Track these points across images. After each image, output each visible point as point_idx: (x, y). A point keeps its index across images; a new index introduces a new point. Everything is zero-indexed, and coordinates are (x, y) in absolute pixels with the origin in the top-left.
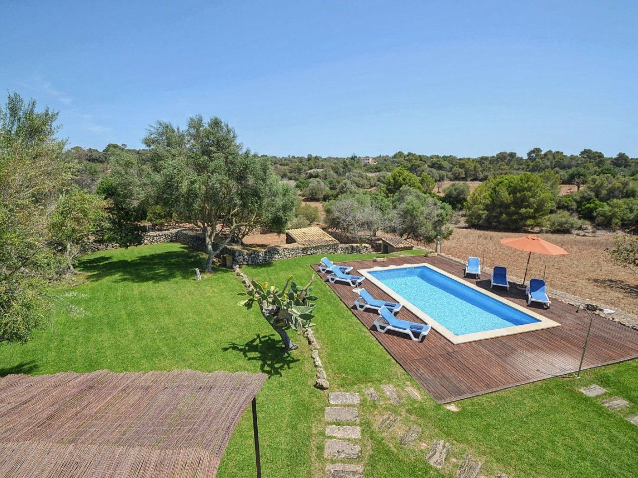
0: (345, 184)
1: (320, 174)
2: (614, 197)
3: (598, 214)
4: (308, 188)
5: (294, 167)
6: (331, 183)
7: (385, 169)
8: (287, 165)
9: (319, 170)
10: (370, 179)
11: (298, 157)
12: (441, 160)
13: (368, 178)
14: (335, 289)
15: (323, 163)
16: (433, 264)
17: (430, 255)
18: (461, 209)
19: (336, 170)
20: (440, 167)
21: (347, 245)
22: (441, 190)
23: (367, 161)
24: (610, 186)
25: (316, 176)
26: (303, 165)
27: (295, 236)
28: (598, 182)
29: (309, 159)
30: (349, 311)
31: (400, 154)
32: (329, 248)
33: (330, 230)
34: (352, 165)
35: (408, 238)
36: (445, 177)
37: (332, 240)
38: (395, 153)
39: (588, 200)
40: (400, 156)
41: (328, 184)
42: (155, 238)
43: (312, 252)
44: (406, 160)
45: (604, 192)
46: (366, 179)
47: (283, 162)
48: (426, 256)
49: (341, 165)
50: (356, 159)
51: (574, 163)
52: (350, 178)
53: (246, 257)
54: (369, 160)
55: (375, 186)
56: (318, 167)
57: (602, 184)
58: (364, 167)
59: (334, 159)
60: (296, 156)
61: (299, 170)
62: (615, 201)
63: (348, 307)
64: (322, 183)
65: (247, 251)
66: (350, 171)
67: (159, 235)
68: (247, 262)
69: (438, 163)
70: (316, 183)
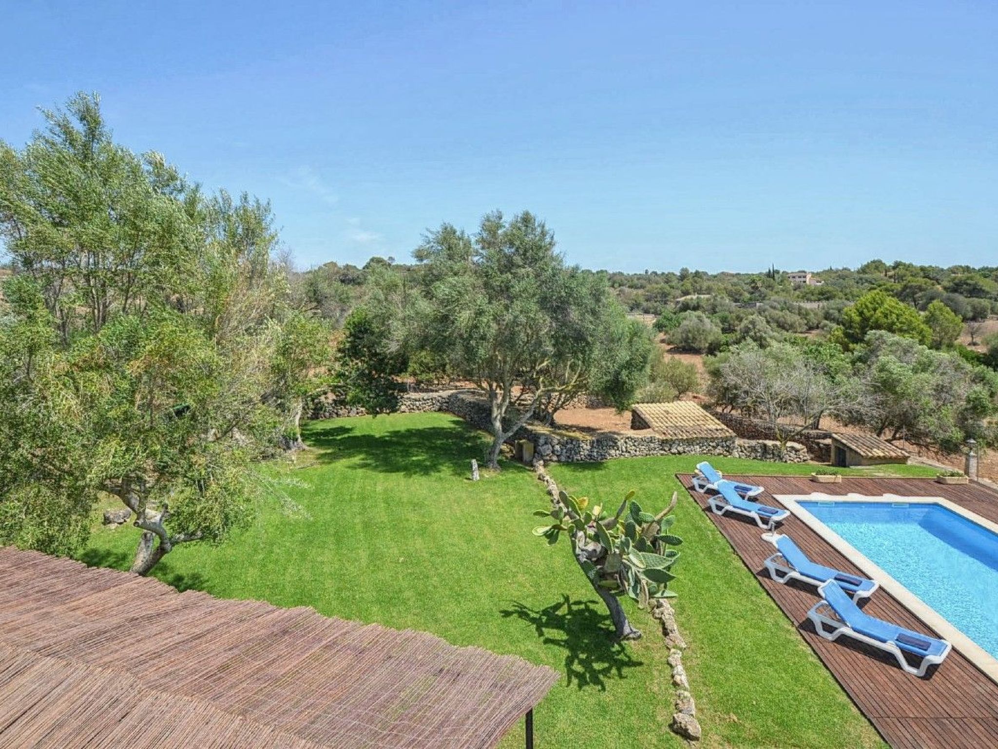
0: (753, 323)
1: (703, 304)
4: (679, 330)
5: (655, 291)
6: (724, 320)
7: (841, 295)
8: (642, 287)
9: (702, 296)
10: (807, 314)
11: (663, 274)
12: (977, 277)
13: (803, 311)
14: (725, 528)
15: (710, 283)
16: (960, 502)
17: (950, 480)
19: (737, 297)
20: (975, 291)
21: (753, 443)
22: (978, 340)
23: (802, 279)
25: (695, 308)
26: (672, 287)
27: (647, 416)
29: (684, 276)
30: (752, 577)
31: (877, 265)
32: (714, 444)
33: (719, 410)
34: (770, 287)
35: (894, 438)
36: (989, 311)
37: (722, 430)
38: (866, 263)
40: (877, 268)
41: (718, 321)
42: (417, 403)
43: (680, 449)
44: (891, 277)
46: (799, 314)
47: (636, 281)
48: (939, 481)
49: (746, 287)
50: (776, 276)
52: (764, 311)
53: (557, 447)
54: (805, 277)
55: (817, 327)
56: (700, 292)
58: (795, 290)
59: (733, 276)
60: (659, 272)
61: (665, 295)
63: (750, 570)
64: (707, 321)
65: (558, 438)
66: (763, 298)
67: (423, 399)
68: (558, 456)
69: (969, 281)
70: (696, 320)
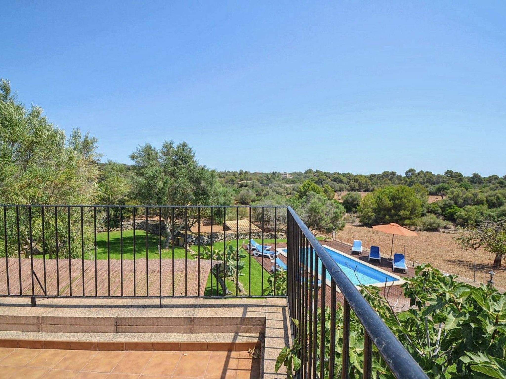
0: (268, 192)
1: (249, 184)
2: (468, 204)
3: (458, 217)
4: (239, 195)
5: (229, 179)
6: (257, 191)
7: (298, 182)
8: (224, 177)
9: (248, 181)
10: (287, 189)
11: (232, 172)
12: (341, 176)
13: (286, 188)
14: (259, 260)
15: (251, 176)
16: (330, 246)
17: (328, 240)
18: (355, 212)
19: (261, 182)
20: (340, 181)
21: (268, 234)
22: (340, 198)
23: (285, 176)
24: (464, 196)
25: (246, 186)
26: (236, 177)
27: (229, 226)
28: (456, 193)
29: (241, 173)
30: (268, 274)
31: (310, 171)
32: (254, 235)
33: (256, 223)
34: (274, 178)
35: (313, 230)
36: (344, 188)
37: (257, 229)
38: (306, 170)
39: (450, 206)
40: (310, 172)
41: (255, 191)
42: (125, 226)
43: (242, 237)
44: (315, 176)
45: (460, 201)
46: (284, 189)
47: (221, 175)
48: (325, 241)
49: (265, 178)
50: (276, 174)
51: (440, 180)
52: (272, 187)
53: (194, 239)
54: (286, 175)
55: (291, 194)
56: (247, 180)
57: (458, 195)
58: (283, 180)
59: (260, 173)
60: (231, 171)
61: (233, 181)
62: (469, 207)
63: (267, 271)
64: (250, 191)
65: (194, 235)
66: (271, 182)
67: (128, 224)
68: (194, 243)
69: (339, 178)
70: (246, 191)
